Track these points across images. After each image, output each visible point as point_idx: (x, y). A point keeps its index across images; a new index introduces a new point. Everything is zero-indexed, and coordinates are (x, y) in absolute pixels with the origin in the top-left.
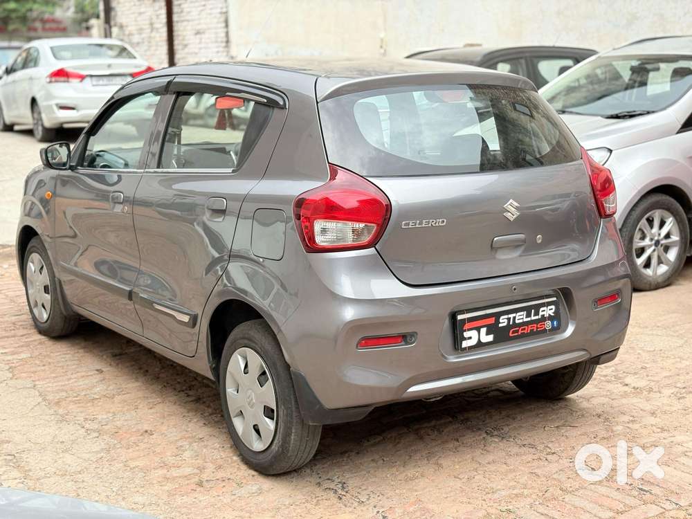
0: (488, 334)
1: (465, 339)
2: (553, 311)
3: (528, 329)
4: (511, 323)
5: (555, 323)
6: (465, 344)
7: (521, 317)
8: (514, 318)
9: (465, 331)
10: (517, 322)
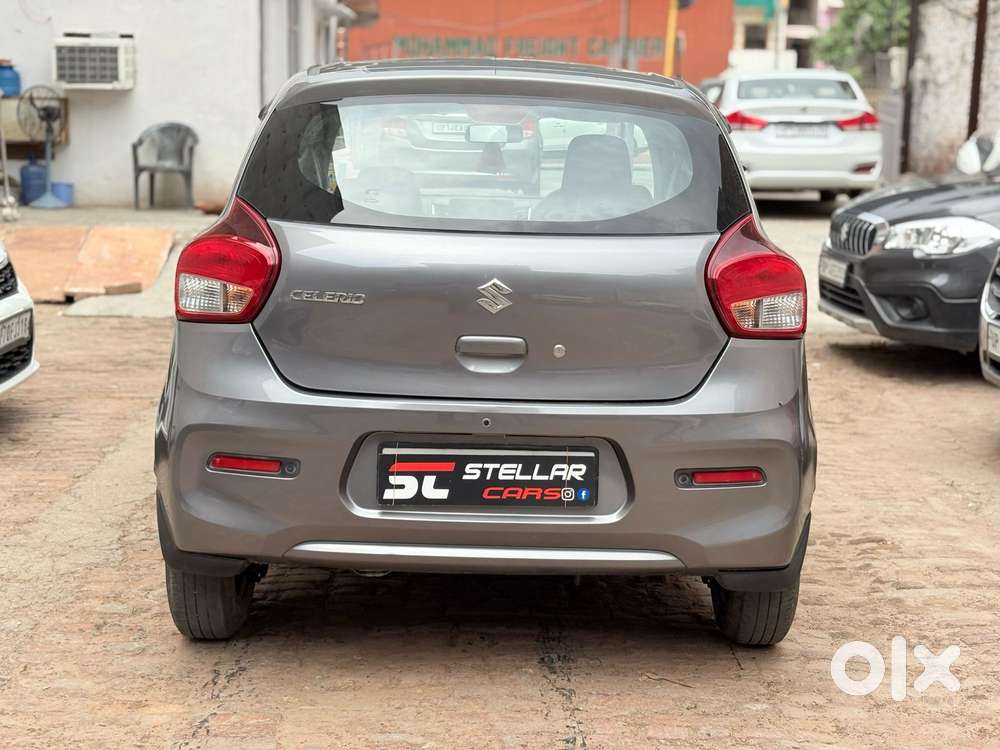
0: (437, 486)
1: (391, 487)
2: (582, 473)
3: (521, 494)
4: (488, 477)
5: (584, 494)
6: (389, 494)
7: (508, 472)
8: (495, 472)
9: (392, 474)
10: (501, 477)
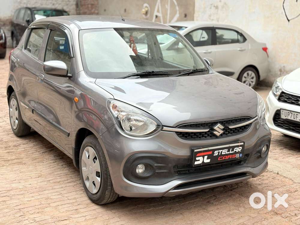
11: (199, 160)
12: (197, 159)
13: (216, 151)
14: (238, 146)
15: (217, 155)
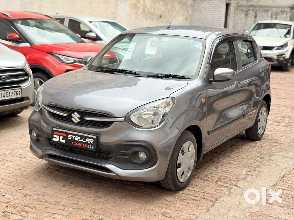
11: (56, 138)
12: (55, 136)
13: (69, 135)
14: (90, 138)
15: (71, 138)
